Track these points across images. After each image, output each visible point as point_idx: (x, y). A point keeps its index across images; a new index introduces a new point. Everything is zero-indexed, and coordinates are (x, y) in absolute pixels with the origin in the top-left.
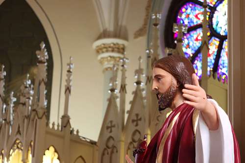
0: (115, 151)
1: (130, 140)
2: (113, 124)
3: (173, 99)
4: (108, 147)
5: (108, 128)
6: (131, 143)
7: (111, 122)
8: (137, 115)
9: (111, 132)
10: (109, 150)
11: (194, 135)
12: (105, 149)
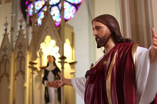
0: (8, 61)
1: (16, 56)
2: (7, 47)
3: (107, 41)
4: (3, 59)
5: (3, 50)
6: (17, 58)
7: (5, 47)
8: (20, 44)
9: (5, 51)
10: (5, 62)
11: (134, 65)
12: (2, 61)
